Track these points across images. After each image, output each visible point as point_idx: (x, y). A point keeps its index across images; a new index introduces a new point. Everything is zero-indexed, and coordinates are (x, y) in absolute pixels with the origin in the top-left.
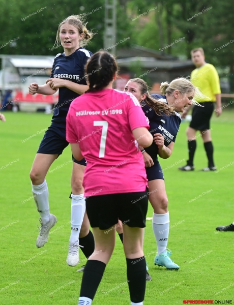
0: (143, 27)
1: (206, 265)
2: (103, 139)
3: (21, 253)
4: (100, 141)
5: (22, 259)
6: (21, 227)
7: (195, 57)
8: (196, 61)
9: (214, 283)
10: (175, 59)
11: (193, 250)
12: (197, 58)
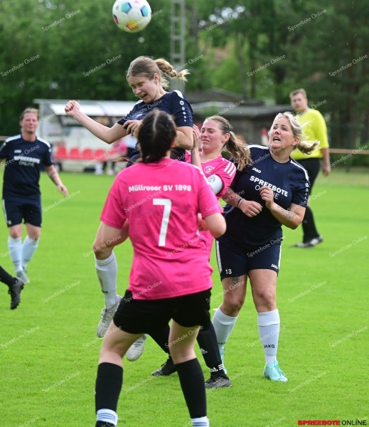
0: (218, 64)
1: (300, 367)
2: (165, 222)
3: (65, 353)
4: (160, 225)
5: (65, 360)
6: (64, 320)
7: (295, 101)
8: (298, 106)
9: (311, 389)
10: (261, 104)
11: (284, 347)
12: (298, 102)
